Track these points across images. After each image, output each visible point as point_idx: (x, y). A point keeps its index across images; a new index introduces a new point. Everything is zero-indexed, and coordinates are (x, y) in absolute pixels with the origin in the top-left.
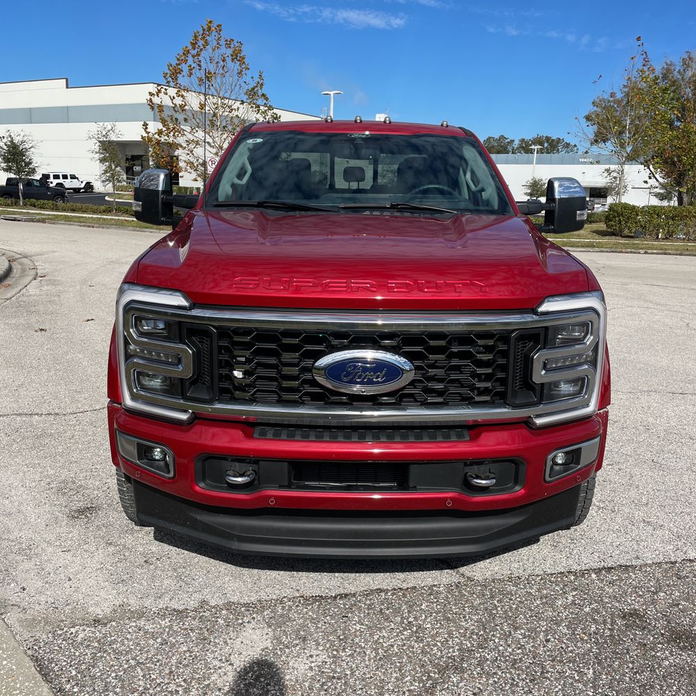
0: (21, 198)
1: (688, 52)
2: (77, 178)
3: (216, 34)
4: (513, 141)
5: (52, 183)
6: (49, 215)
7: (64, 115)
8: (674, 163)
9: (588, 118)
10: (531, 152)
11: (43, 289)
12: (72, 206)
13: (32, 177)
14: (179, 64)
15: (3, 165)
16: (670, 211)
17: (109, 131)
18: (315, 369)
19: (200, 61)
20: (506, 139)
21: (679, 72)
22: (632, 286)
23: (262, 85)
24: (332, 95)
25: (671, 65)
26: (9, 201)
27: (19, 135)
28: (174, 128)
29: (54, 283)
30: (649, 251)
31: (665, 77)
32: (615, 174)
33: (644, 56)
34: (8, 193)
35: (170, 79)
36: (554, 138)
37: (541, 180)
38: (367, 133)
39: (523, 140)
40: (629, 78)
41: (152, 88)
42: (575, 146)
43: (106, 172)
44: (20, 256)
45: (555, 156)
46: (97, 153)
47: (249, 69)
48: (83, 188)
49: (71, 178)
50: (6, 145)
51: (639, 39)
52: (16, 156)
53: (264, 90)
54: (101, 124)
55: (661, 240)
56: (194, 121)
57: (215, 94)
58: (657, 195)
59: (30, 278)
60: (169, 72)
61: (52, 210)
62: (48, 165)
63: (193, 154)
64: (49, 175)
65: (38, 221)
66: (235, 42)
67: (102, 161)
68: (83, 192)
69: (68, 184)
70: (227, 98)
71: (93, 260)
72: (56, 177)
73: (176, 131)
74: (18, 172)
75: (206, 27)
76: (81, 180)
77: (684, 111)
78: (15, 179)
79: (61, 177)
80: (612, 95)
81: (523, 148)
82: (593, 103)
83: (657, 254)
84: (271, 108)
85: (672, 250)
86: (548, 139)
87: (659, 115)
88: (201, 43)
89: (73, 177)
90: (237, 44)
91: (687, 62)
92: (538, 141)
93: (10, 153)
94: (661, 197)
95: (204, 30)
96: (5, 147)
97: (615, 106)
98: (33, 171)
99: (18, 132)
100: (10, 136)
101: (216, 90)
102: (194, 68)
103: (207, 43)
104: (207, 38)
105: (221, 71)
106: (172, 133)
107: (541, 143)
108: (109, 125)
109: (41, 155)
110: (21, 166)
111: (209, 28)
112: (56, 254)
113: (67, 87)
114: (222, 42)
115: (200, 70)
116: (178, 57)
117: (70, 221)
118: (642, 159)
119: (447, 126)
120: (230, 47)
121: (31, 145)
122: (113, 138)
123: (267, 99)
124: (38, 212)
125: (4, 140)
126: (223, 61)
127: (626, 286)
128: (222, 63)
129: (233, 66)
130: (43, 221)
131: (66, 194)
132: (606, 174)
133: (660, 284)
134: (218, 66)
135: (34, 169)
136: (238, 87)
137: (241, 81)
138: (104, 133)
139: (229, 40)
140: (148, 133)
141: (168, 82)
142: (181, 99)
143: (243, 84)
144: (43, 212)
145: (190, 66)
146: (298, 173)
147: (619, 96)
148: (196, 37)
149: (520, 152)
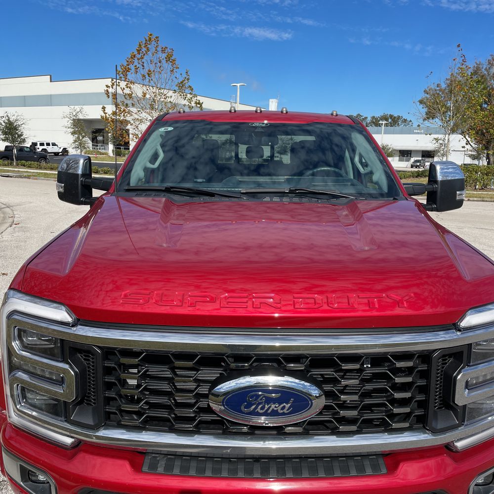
0: (15, 160)
1: (492, 55)
2: (57, 145)
3: (155, 43)
4: (366, 118)
5: (38, 149)
6: (33, 173)
7: (48, 101)
8: (483, 134)
9: (421, 102)
10: (380, 125)
11: (15, 235)
12: (51, 166)
13: (23, 145)
14: (128, 65)
15: (3, 137)
16: (485, 169)
17: (78, 112)
18: (213, 395)
19: (143, 63)
20: (362, 116)
21: (486, 69)
22: (466, 230)
23: (188, 79)
24: (238, 87)
25: (479, 64)
26: (6, 162)
27: (14, 115)
28: (124, 110)
29: (24, 230)
30: (471, 199)
31: (475, 73)
32: (441, 142)
33: (463, 58)
34: (6, 156)
35: (122, 75)
36: (396, 116)
37: (388, 145)
38: (266, 122)
39: (373, 117)
40: (452, 74)
41: (108, 82)
42: (411, 121)
43: (75, 141)
44: (4, 206)
45: (397, 128)
46: (69, 128)
47: (178, 68)
48: (61, 152)
49: (52, 145)
50: (4, 122)
51: (459, 46)
52: (11, 130)
53: (190, 84)
54: (72, 107)
55: (478, 190)
56: (139, 105)
57: (154, 85)
58: (470, 156)
59: (8, 225)
60: (121, 70)
61: (37, 168)
62: (35, 136)
63: (138, 129)
64: (37, 143)
65: (25, 177)
66: (168, 49)
67: (73, 133)
68: (61, 155)
69: (50, 149)
70: (163, 89)
71: (58, 210)
72: (42, 144)
73: (126, 112)
74: (13, 141)
75: (147, 38)
76: (59, 147)
77: (490, 97)
78: (11, 146)
79: (45, 144)
80: (438, 85)
81: (373, 122)
82: (424, 91)
83: (477, 201)
84: (195, 96)
85: (488, 198)
86: (391, 116)
87: (474, 100)
88: (144, 50)
89: (54, 144)
90: (170, 51)
91: (491, 62)
92: (385, 118)
93: (7, 128)
94: (474, 157)
95: (146, 40)
96: (4, 124)
97: (441, 93)
98: (24, 141)
99: (14, 113)
100: (8, 116)
101: (155, 83)
102: (138, 67)
103: (148, 50)
104: (149, 46)
105: (159, 70)
106: (123, 114)
107: (386, 120)
108: (78, 108)
109: (30, 129)
110: (15, 137)
111: (150, 39)
112: (32, 205)
113: (51, 81)
114: (159, 49)
115: (143, 69)
116: (128, 60)
117: (48, 177)
118: (460, 131)
119: (337, 115)
120: (165, 52)
121: (22, 123)
122: (81, 117)
123: (192, 90)
124: (26, 170)
125: (4, 119)
126: (160, 62)
127: (462, 230)
128: (159, 64)
129: (167, 66)
130: (28, 177)
131: (48, 157)
132: (435, 142)
133: (486, 228)
134: (156, 66)
135: (24, 139)
136: (170, 81)
137: (173, 77)
138: (74, 114)
139: (164, 47)
140: (106, 113)
141: (121, 78)
142: (129, 89)
143: (174, 79)
144: (29, 170)
145: (136, 66)
146: (212, 150)
147: (443, 86)
148: (140, 45)
149: (372, 126)
